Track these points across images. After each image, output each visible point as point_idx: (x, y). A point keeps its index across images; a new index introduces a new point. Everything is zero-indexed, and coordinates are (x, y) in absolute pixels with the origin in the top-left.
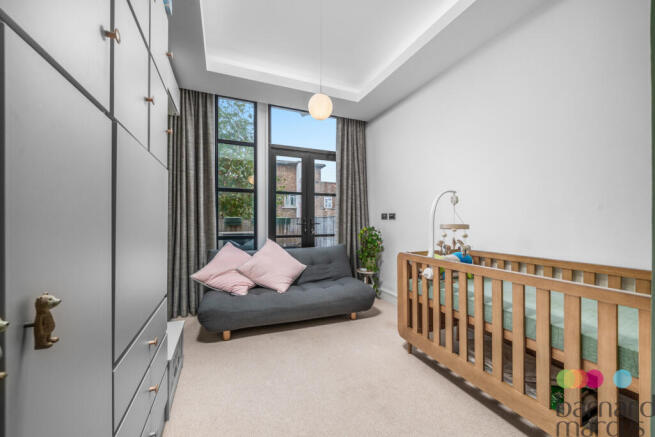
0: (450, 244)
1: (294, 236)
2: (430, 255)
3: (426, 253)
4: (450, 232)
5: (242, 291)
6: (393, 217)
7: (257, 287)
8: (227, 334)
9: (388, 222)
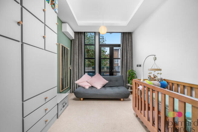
0: (152, 76)
1: (107, 72)
2: (142, 81)
3: (140, 80)
4: (153, 72)
5: (87, 87)
6: (140, 66)
7: (92, 87)
8: (82, 99)
9: (139, 67)
